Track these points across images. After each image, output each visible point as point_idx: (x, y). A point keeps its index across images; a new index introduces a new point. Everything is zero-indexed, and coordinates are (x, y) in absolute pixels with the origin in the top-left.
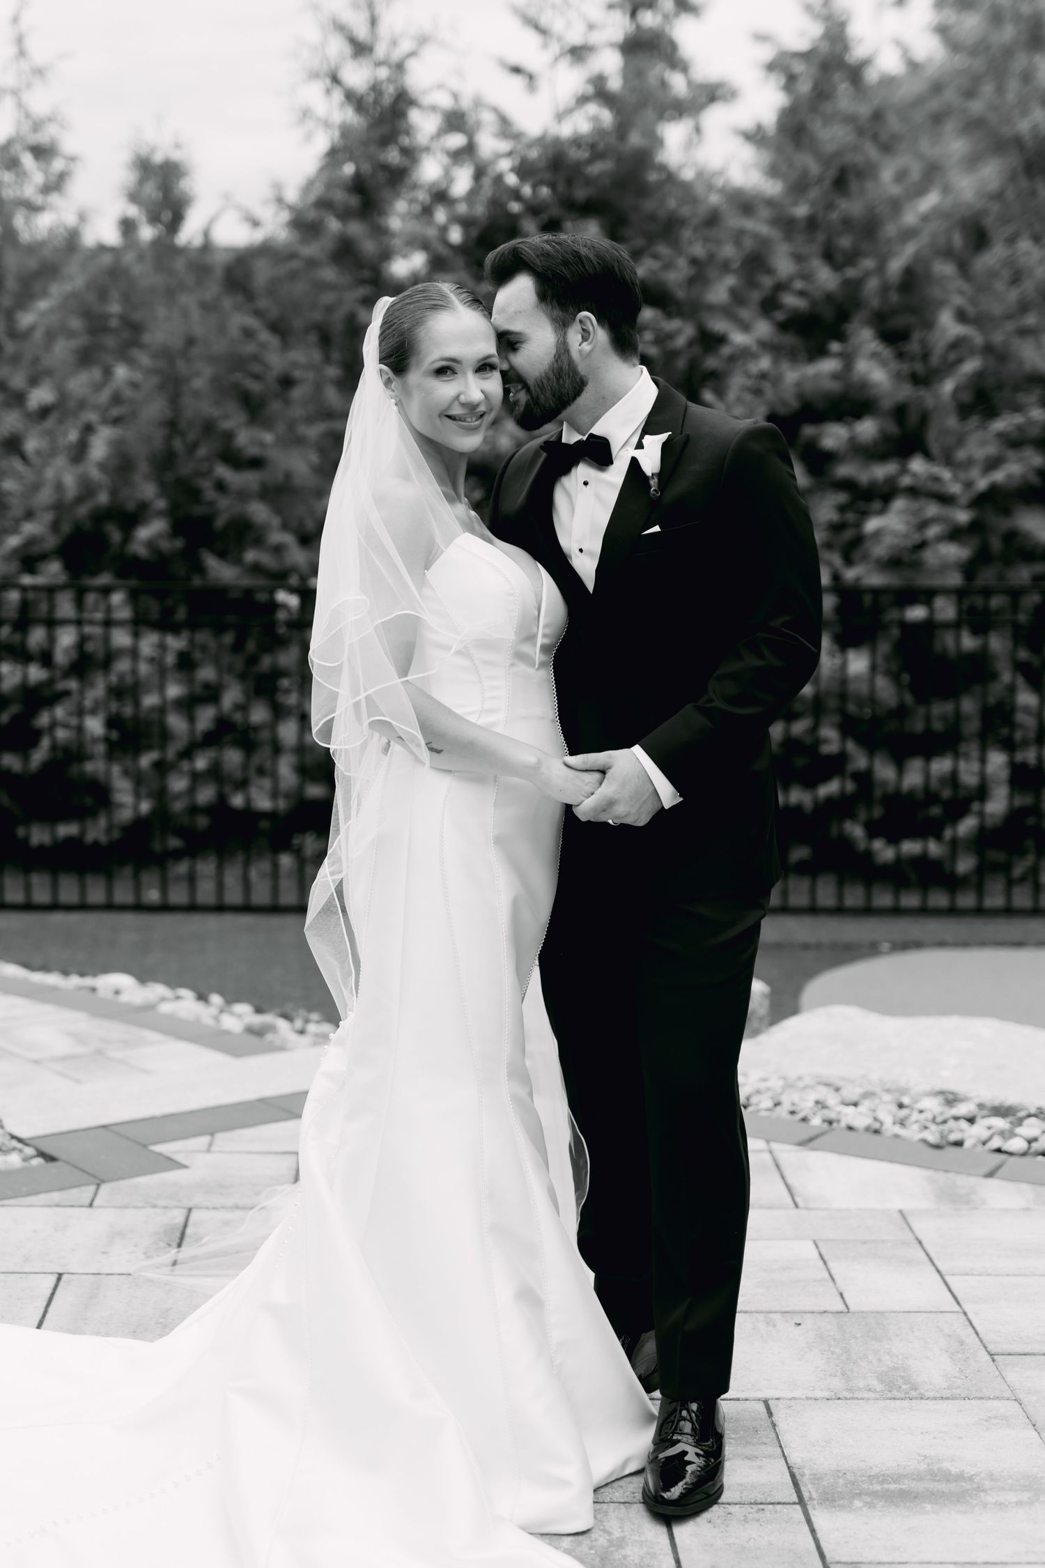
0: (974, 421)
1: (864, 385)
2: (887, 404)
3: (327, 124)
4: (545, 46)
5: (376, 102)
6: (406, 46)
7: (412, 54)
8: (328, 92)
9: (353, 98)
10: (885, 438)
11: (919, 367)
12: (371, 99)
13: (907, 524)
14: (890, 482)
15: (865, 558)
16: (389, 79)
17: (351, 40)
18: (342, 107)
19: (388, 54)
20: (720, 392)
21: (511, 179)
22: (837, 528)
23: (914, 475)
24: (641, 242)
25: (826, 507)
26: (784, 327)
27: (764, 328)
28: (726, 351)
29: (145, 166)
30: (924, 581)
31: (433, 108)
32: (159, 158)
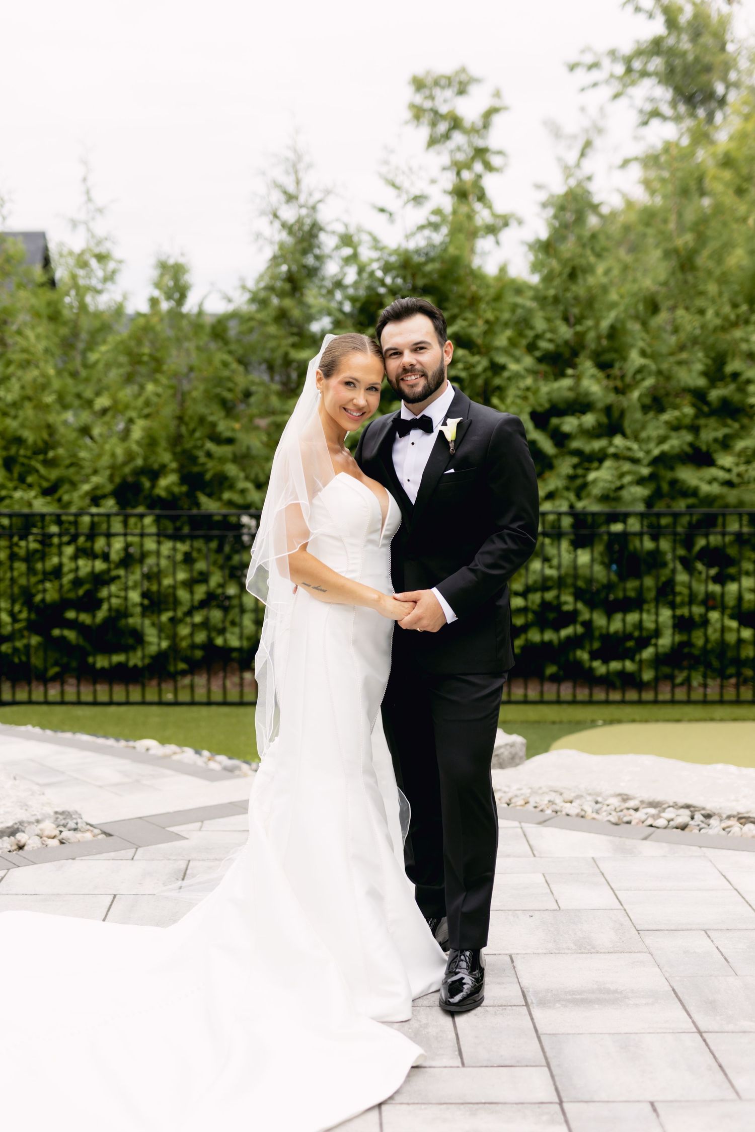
0: (651, 415)
1: (587, 394)
2: (600, 405)
3: (271, 242)
4: (399, 196)
5: (300, 229)
6: (317, 196)
7: (320, 201)
8: (271, 223)
9: (286, 226)
10: (600, 424)
11: (619, 383)
12: (297, 227)
13: (613, 475)
14: (603, 451)
15: (589, 495)
16: (308, 216)
17: (285, 192)
18: (280, 232)
19: (307, 201)
20: (502, 399)
21: (379, 274)
22: (572, 478)
23: (617, 447)
24: (456, 311)
25: (565, 466)
26: (540, 360)
27: (528, 361)
28: (506, 374)
29: (163, 266)
30: (622, 509)
31: (333, 233)
32: (171, 262)
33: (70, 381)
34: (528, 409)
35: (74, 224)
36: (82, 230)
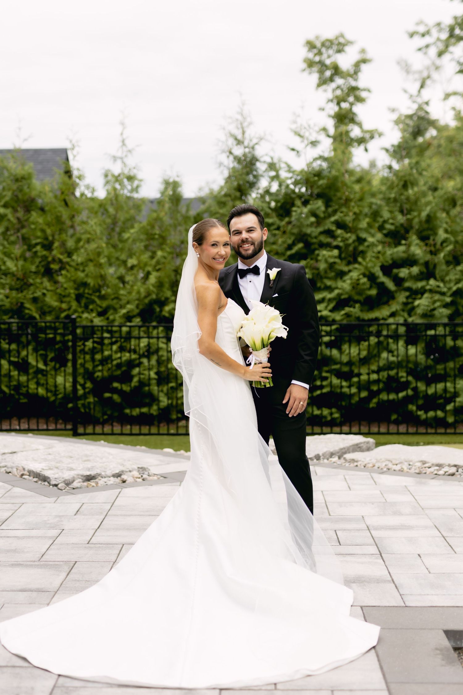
0: (451, 267)
1: (414, 255)
2: (422, 261)
3: (228, 168)
4: (303, 141)
5: (245, 160)
6: (255, 141)
7: (256, 144)
8: (228, 157)
9: (237, 159)
10: (421, 273)
11: (433, 249)
12: (243, 159)
13: (429, 302)
14: (423, 287)
15: (415, 314)
16: (250, 152)
17: (236, 139)
18: (233, 162)
19: (249, 144)
20: (364, 258)
21: (292, 187)
22: (405, 304)
23: (431, 285)
24: (337, 207)
25: (402, 297)
26: (386, 235)
27: (379, 236)
28: (366, 244)
29: (167, 183)
30: (434, 321)
31: (264, 162)
32: (171, 180)
33: (112, 250)
34: (380, 264)
35: (115, 158)
36: (119, 162)
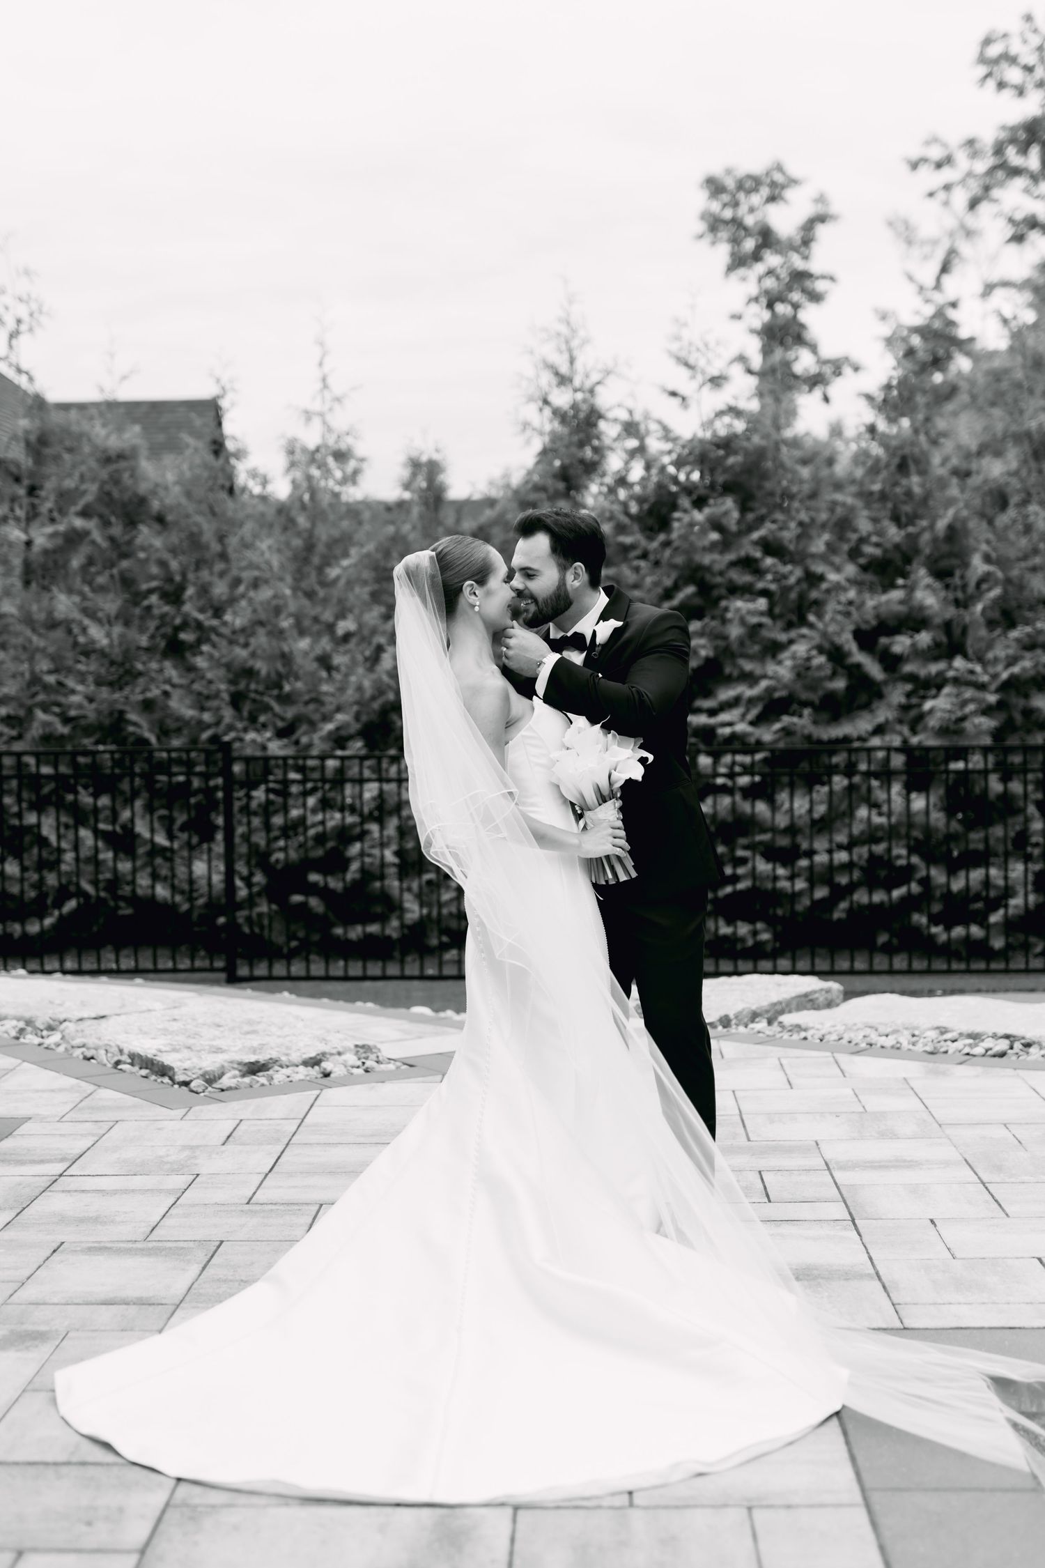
0: (998, 631)
1: (922, 608)
2: (937, 621)
3: (541, 433)
4: (694, 377)
5: (575, 416)
6: (595, 377)
7: (599, 383)
8: (541, 410)
9: (559, 414)
10: (937, 645)
11: (960, 595)
12: (572, 412)
13: (953, 704)
14: (940, 674)
15: (925, 729)
16: (585, 401)
17: (556, 374)
18: (551, 421)
19: (583, 383)
20: (820, 616)
21: (672, 470)
22: (905, 708)
23: (957, 670)
24: (764, 511)
25: (897, 695)
26: (864, 568)
27: (851, 569)
28: (824, 586)
29: (415, 465)
30: (964, 742)
31: (615, 420)
32: (424, 459)
33: (305, 602)
34: (851, 627)
35: (308, 416)
36: (317, 423)
